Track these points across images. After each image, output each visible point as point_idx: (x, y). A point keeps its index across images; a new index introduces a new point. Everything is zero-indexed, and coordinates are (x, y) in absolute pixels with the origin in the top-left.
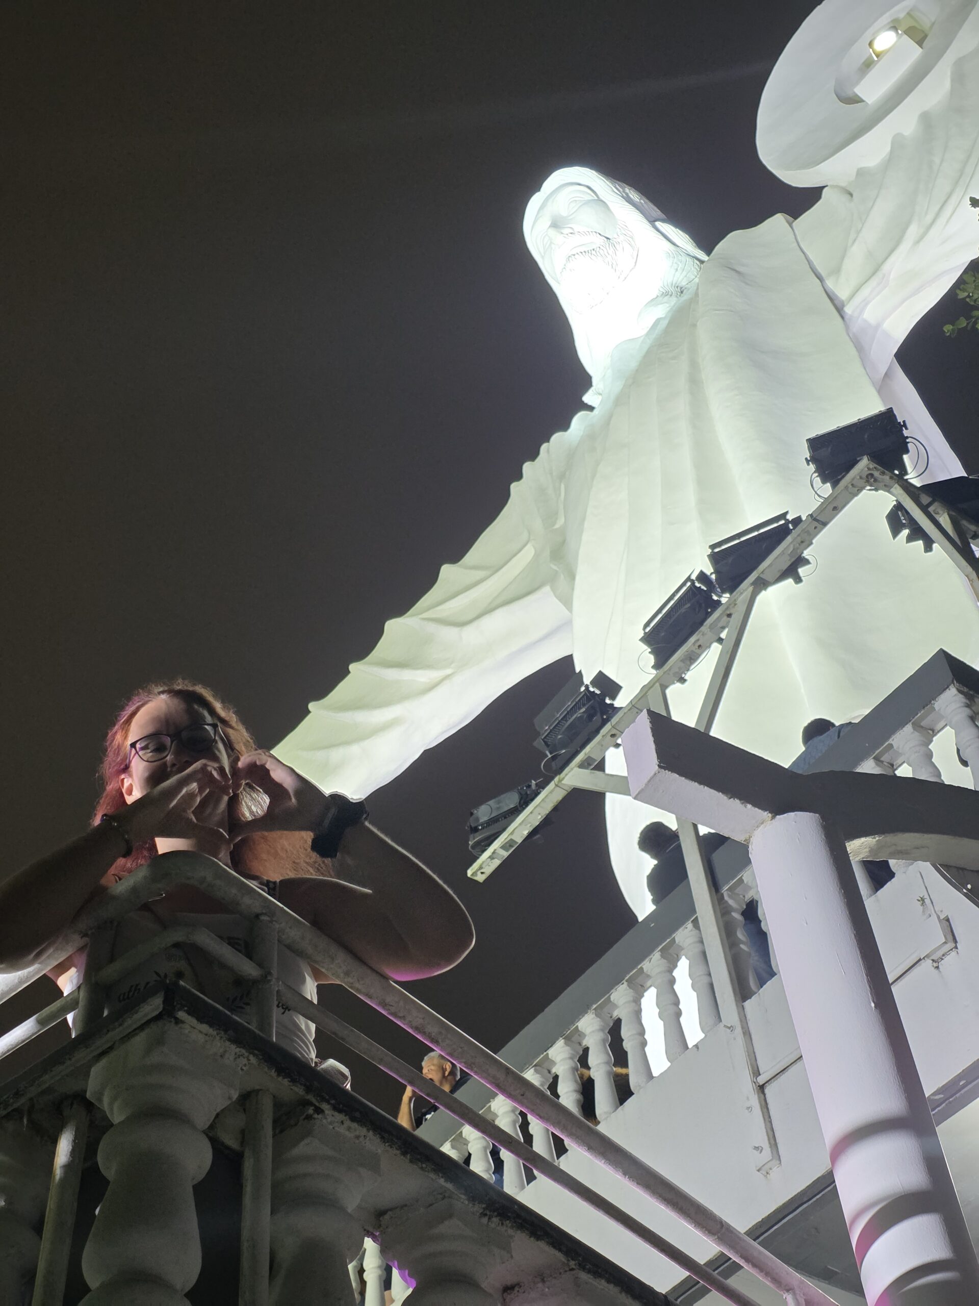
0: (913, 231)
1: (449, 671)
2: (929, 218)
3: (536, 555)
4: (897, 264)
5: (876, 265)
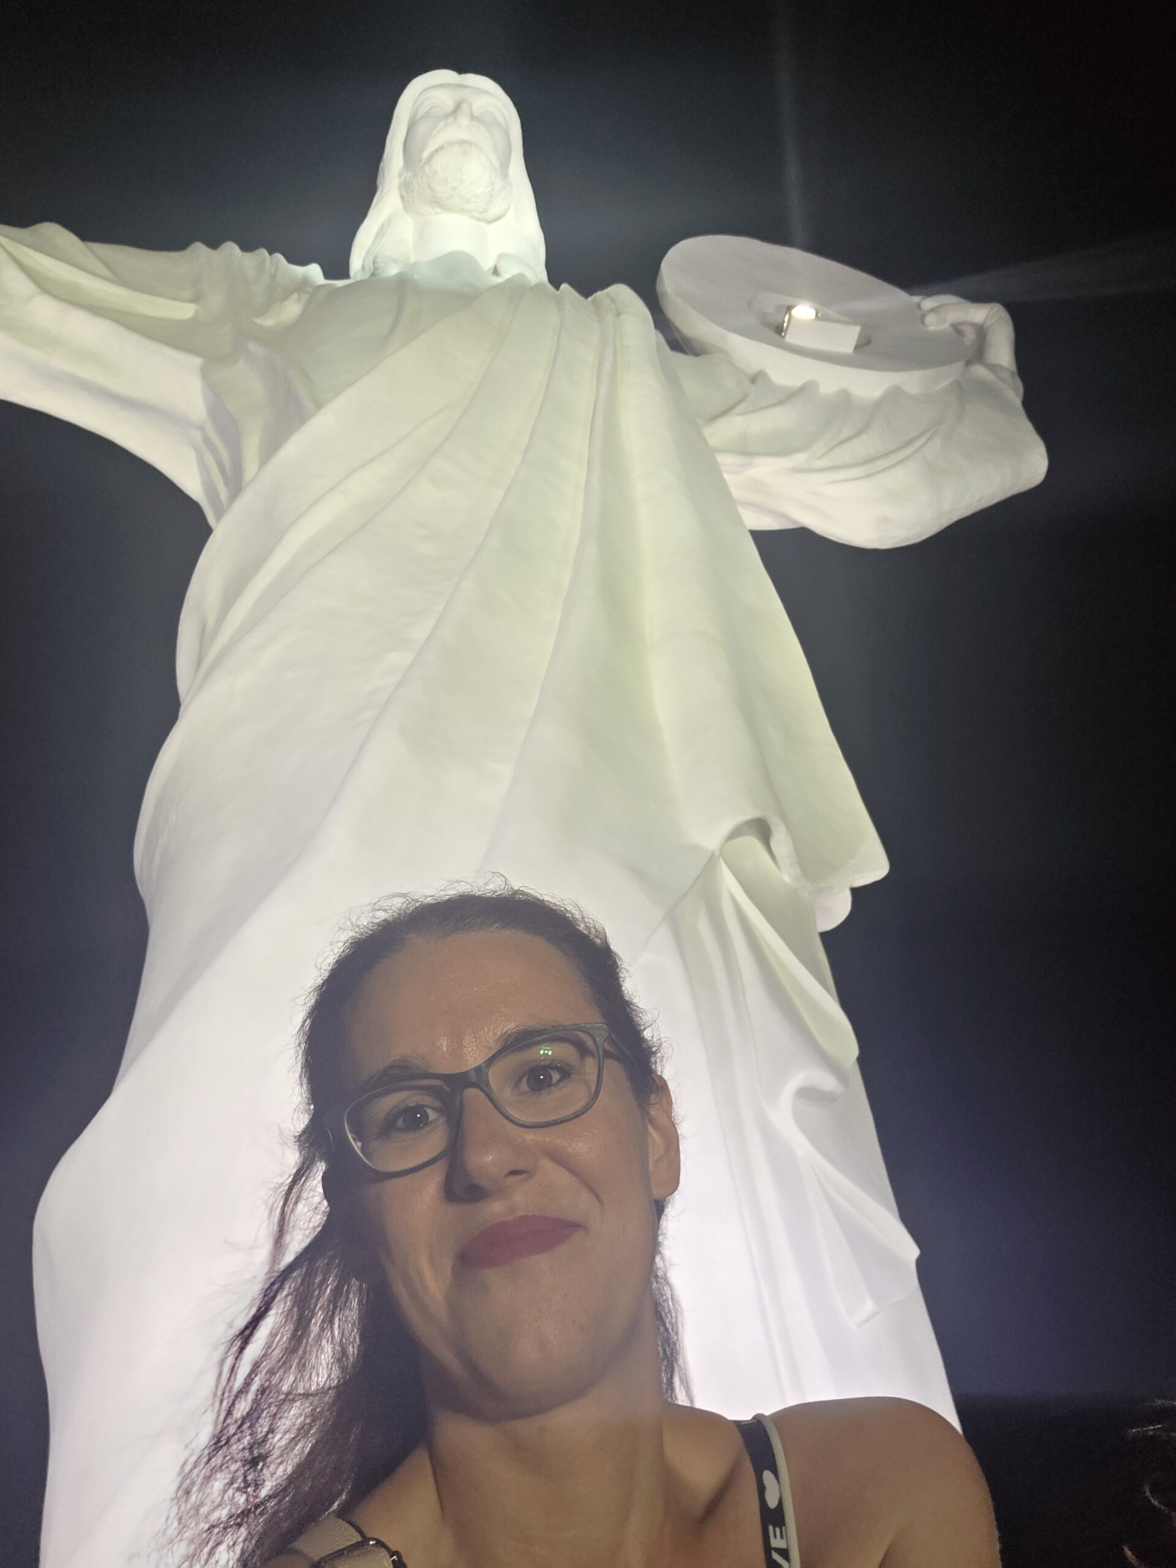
3: (194, 322)
4: (766, 469)
5: (746, 450)
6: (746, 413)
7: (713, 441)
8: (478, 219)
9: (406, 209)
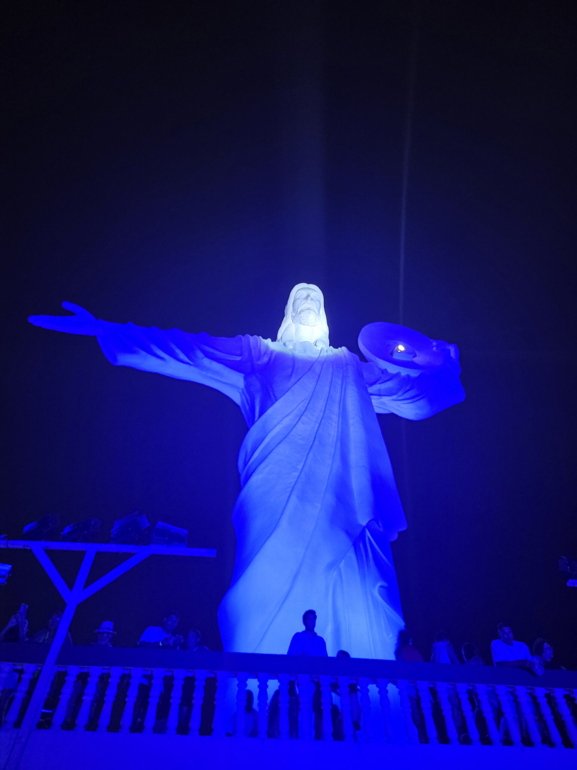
1: (191, 363)
2: (400, 398)
3: (241, 361)
5: (379, 394)
6: (380, 383)
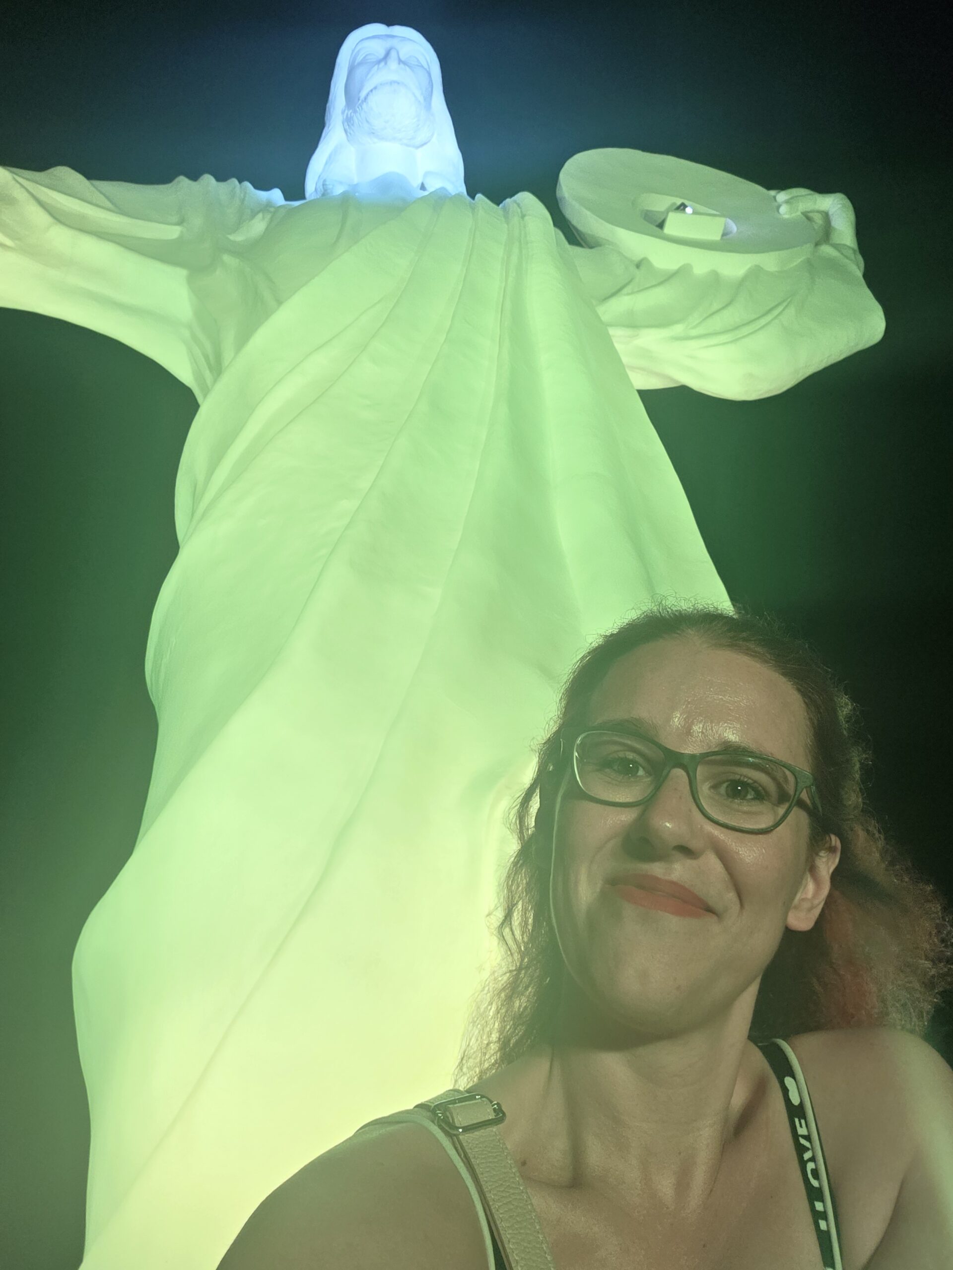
0: (678, 329)
2: (694, 332)
3: (180, 241)
4: (650, 338)
5: (633, 323)
6: (632, 293)
7: (605, 318)
8: (408, 145)
9: (348, 141)
